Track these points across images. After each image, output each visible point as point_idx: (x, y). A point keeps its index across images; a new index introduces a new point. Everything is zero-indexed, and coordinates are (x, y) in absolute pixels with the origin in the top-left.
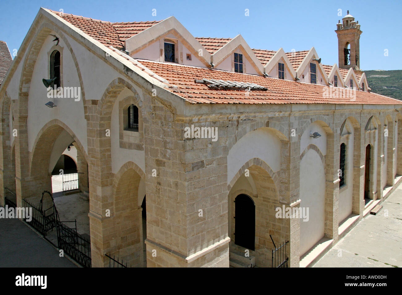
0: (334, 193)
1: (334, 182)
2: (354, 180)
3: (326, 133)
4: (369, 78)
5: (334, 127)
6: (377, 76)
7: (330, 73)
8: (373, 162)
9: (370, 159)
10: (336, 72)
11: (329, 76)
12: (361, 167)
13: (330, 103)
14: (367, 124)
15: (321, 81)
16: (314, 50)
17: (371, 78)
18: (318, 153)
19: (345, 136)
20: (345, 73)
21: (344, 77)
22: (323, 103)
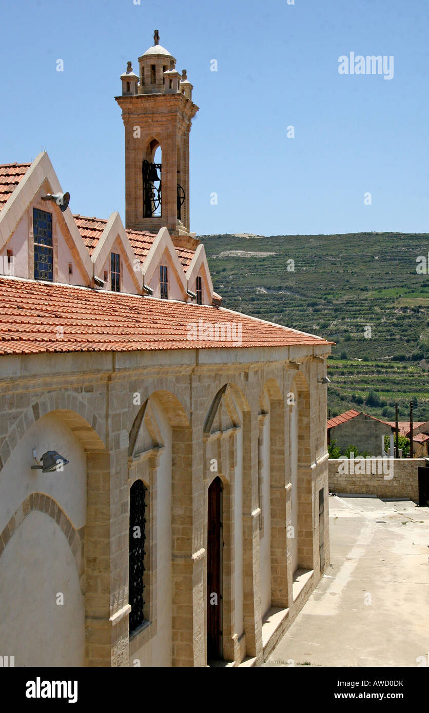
0: (112, 658)
1: (112, 619)
2: (174, 603)
3: (86, 450)
4: (218, 259)
5: (110, 429)
6: (240, 253)
7: (99, 245)
8: (229, 536)
9: (220, 525)
10: (118, 241)
11: (95, 253)
12: (195, 556)
13: (97, 347)
14: (211, 412)
15: (71, 272)
16: (45, 160)
17: (223, 260)
18: (58, 522)
19: (144, 456)
20: (144, 245)
21: (142, 259)
22: (75, 351)
